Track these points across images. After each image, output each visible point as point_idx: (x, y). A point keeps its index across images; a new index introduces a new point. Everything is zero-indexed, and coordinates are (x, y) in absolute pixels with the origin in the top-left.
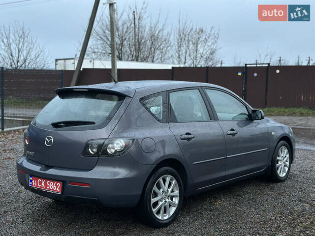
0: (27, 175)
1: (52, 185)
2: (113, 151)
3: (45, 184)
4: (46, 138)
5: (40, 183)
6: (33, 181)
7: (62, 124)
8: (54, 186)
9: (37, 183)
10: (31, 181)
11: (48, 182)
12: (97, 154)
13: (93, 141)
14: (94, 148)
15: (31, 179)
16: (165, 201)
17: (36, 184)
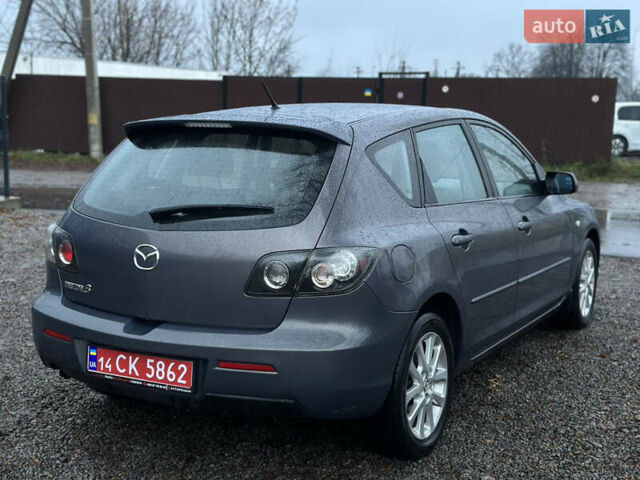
0: (79, 345)
1: (162, 370)
2: (329, 281)
3: (141, 367)
4: (137, 250)
5: (124, 364)
6: (101, 360)
7: (180, 214)
8: (169, 372)
9: (113, 363)
10: (94, 359)
11: (149, 361)
12: (287, 289)
13: (278, 257)
14: (276, 274)
15: (93, 353)
16: (427, 395)
17: (110, 367)
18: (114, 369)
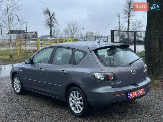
4: (132, 71)
5: (134, 94)
8: (141, 91)
10: (129, 95)
11: (138, 91)
18: (133, 96)
